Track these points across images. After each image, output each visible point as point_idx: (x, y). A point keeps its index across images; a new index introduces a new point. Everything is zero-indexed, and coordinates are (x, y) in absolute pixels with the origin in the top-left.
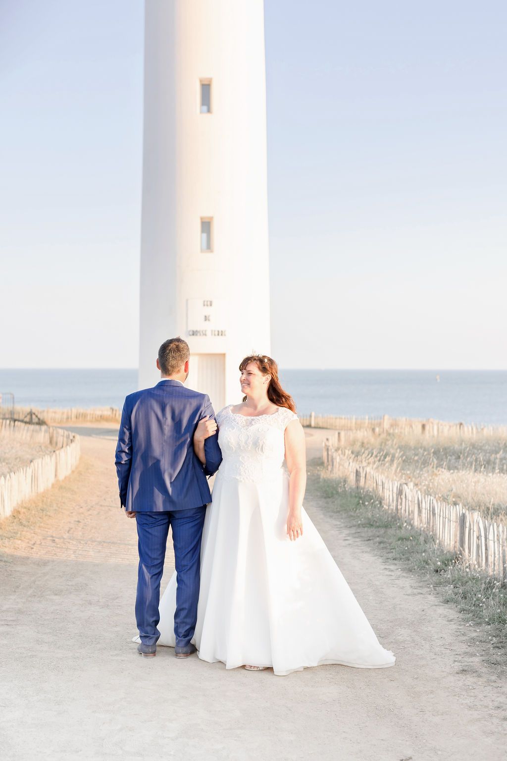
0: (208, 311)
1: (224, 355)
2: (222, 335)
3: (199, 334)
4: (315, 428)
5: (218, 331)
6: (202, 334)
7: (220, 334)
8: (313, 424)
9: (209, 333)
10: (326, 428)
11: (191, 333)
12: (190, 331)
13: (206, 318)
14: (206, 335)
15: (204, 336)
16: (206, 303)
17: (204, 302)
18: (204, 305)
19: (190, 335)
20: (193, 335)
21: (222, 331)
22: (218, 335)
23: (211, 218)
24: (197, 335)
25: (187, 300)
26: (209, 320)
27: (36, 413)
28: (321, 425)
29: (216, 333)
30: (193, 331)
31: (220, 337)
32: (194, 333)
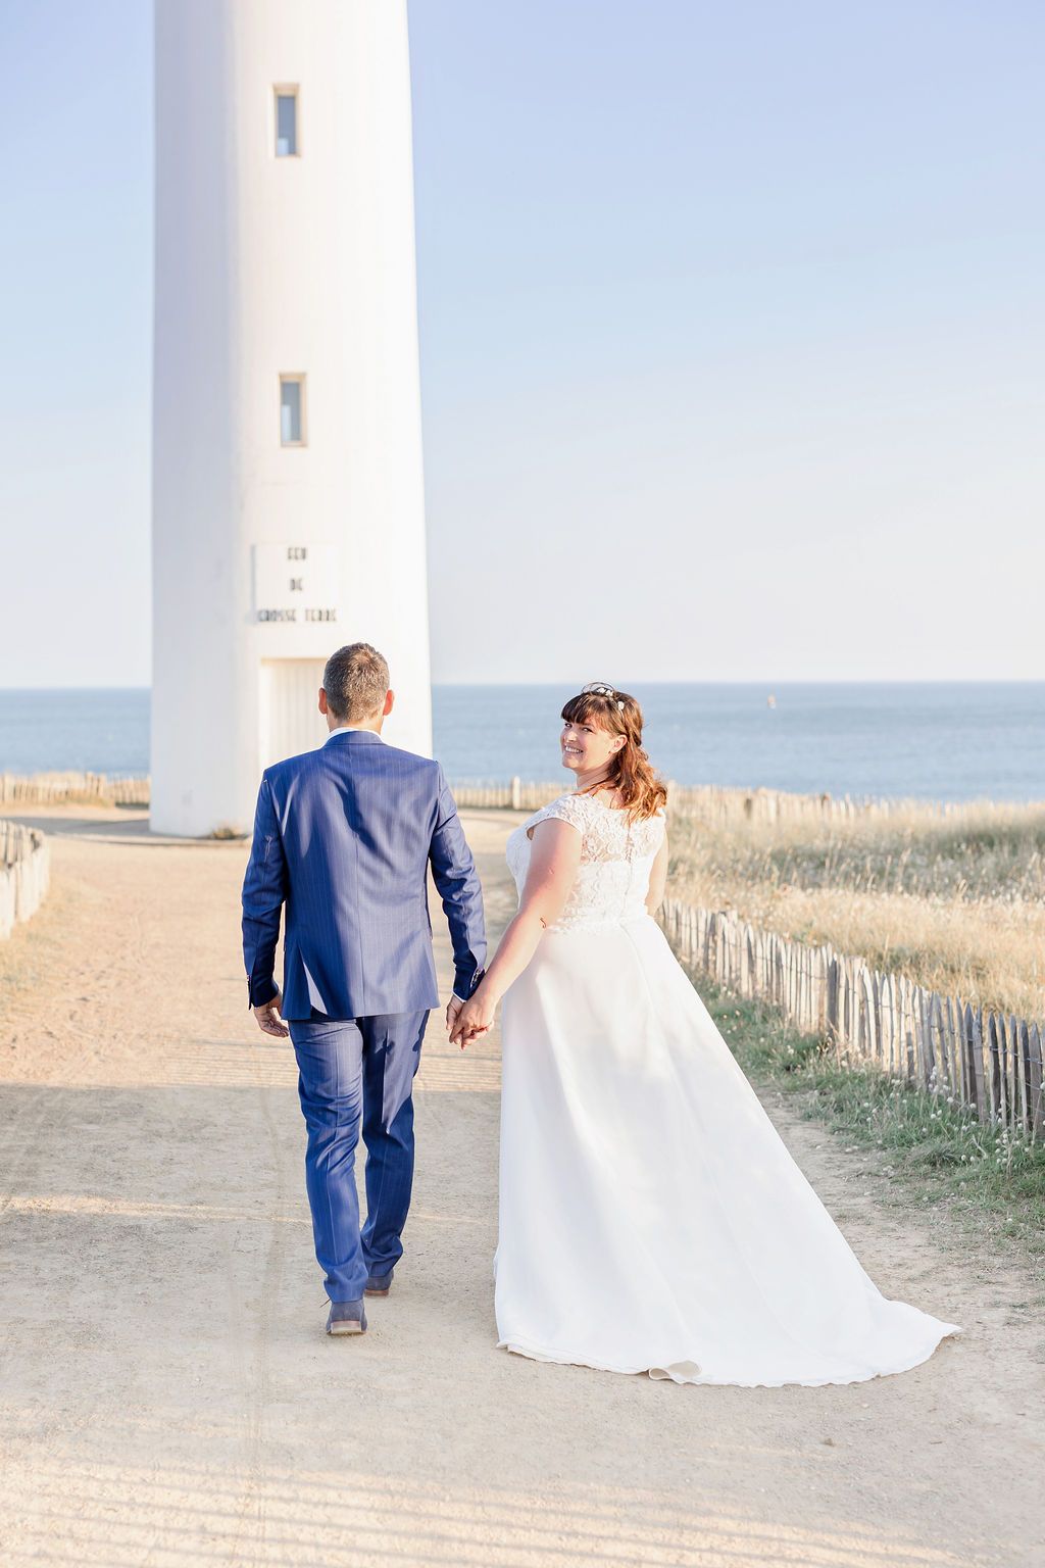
0: (297, 569)
2: (328, 619)
3: (279, 618)
4: (521, 810)
5: (320, 612)
6: (286, 618)
7: (324, 616)
8: (517, 804)
9: (300, 615)
11: (264, 616)
12: (260, 612)
13: (295, 585)
14: (294, 619)
15: (291, 623)
16: (293, 553)
17: (290, 549)
18: (290, 557)
19: (261, 620)
20: (268, 619)
21: (328, 612)
22: (320, 619)
23: (303, 375)
24: (275, 620)
25: (253, 549)
26: (300, 589)
28: (533, 803)
29: (316, 615)
30: (267, 612)
31: (324, 623)
32: (269, 616)
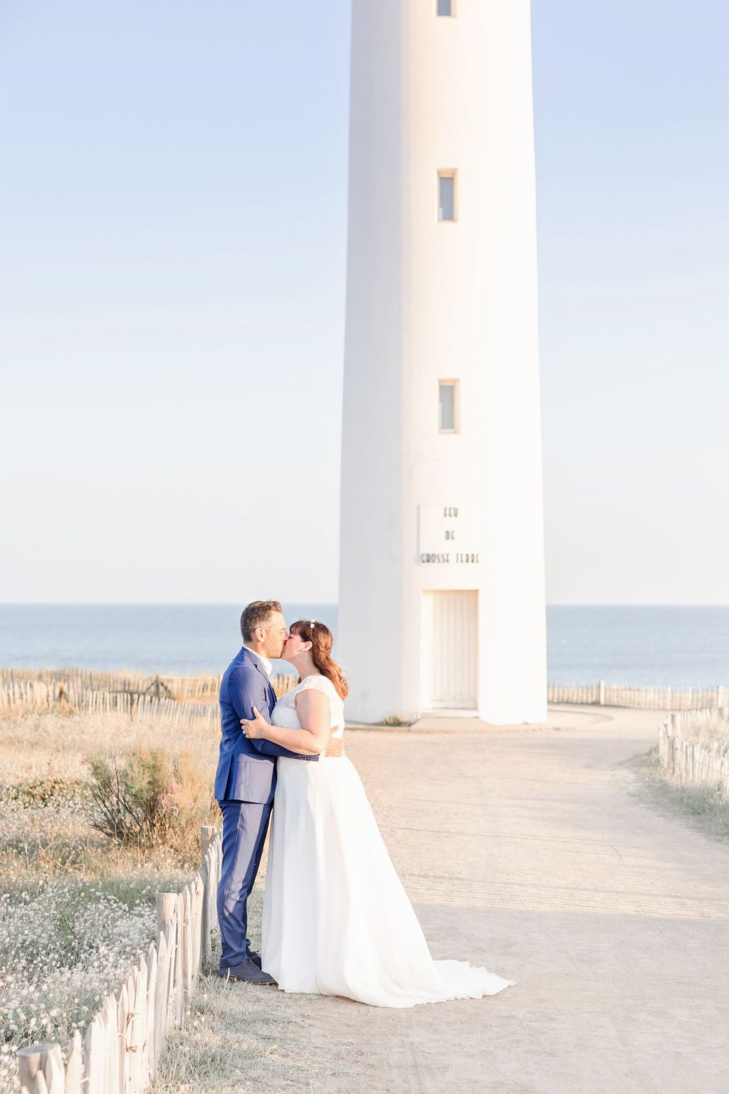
0: (450, 524)
1: (476, 592)
2: (473, 561)
3: (437, 560)
4: (606, 706)
5: (467, 555)
6: (442, 560)
7: (470, 560)
8: (602, 702)
9: (452, 558)
10: (625, 707)
11: (425, 558)
12: (423, 555)
13: (449, 535)
14: (448, 561)
15: (445, 563)
16: (448, 512)
17: (445, 509)
18: (445, 515)
19: (424, 562)
20: (428, 561)
21: (473, 555)
22: (467, 561)
23: (456, 381)
24: (434, 562)
25: (418, 508)
26: (453, 538)
27: (165, 684)
28: (615, 701)
29: (464, 559)
30: (428, 555)
31: (470, 563)
32: (429, 559)
